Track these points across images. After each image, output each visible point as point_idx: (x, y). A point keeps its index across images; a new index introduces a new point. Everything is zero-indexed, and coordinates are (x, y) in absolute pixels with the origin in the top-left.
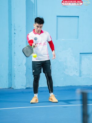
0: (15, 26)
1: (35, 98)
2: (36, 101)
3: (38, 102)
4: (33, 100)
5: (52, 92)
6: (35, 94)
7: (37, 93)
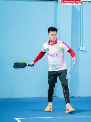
0: (60, 34)
1: (49, 107)
2: (50, 109)
3: (52, 110)
4: (47, 109)
5: (69, 103)
6: (49, 103)
7: (51, 101)
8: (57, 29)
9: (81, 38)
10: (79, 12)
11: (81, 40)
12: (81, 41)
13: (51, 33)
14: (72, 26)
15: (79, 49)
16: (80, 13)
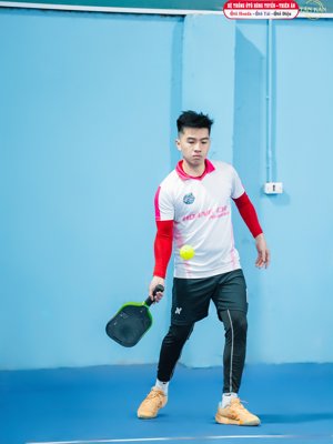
8: (210, 118)
9: (270, 152)
10: (262, 58)
11: (267, 158)
12: (268, 163)
13: (189, 132)
14: (237, 109)
15: (262, 189)
16: (264, 61)
